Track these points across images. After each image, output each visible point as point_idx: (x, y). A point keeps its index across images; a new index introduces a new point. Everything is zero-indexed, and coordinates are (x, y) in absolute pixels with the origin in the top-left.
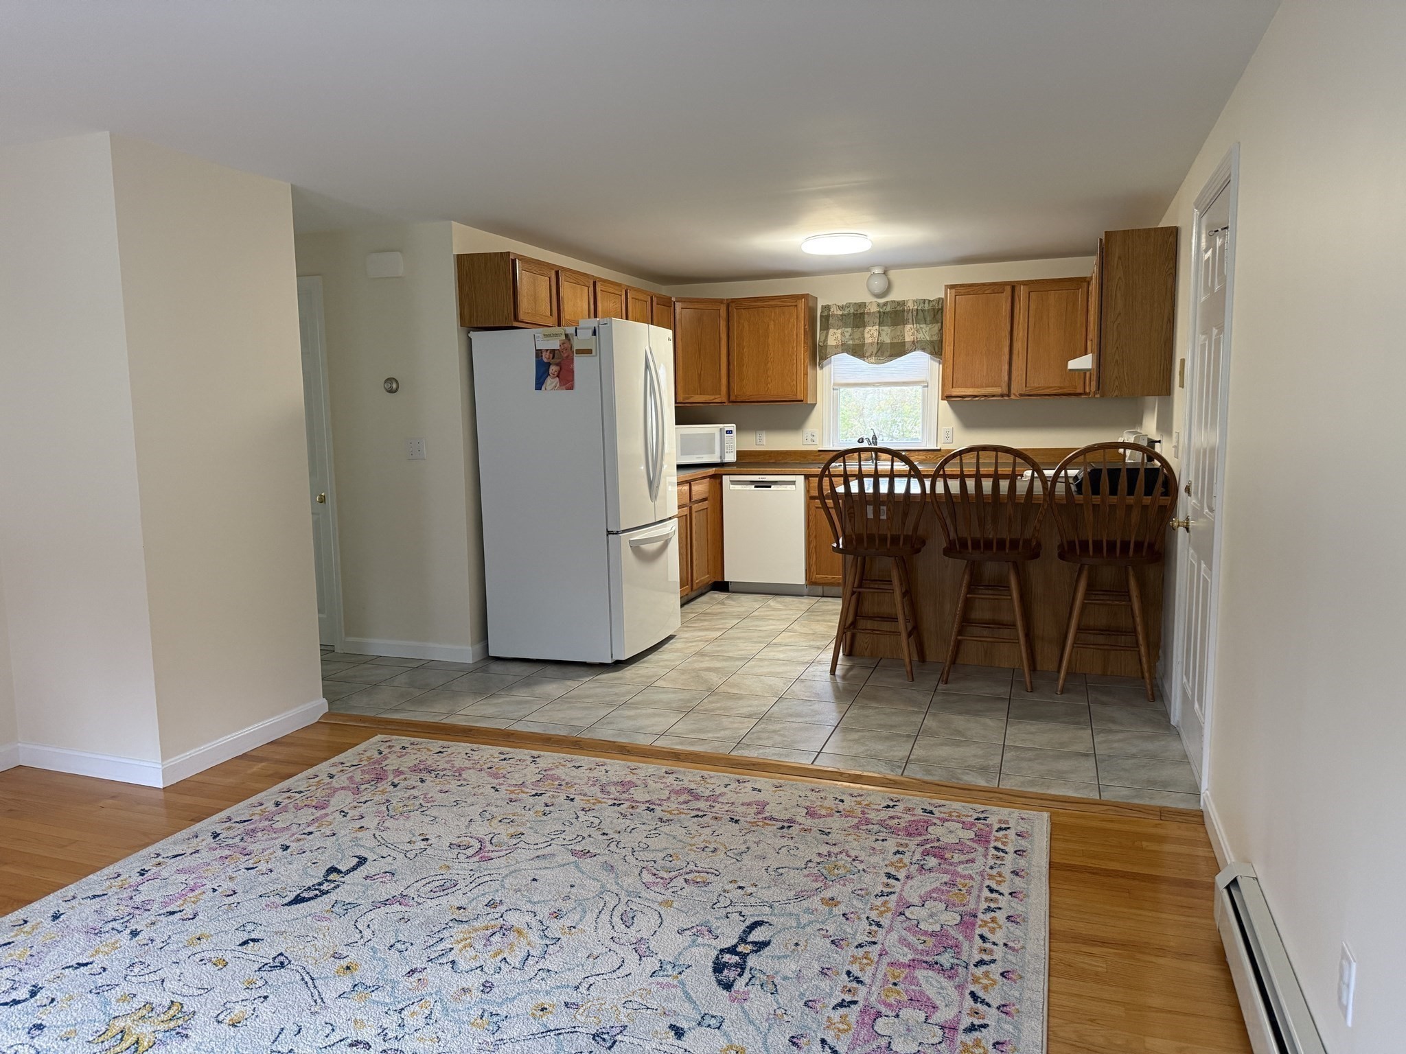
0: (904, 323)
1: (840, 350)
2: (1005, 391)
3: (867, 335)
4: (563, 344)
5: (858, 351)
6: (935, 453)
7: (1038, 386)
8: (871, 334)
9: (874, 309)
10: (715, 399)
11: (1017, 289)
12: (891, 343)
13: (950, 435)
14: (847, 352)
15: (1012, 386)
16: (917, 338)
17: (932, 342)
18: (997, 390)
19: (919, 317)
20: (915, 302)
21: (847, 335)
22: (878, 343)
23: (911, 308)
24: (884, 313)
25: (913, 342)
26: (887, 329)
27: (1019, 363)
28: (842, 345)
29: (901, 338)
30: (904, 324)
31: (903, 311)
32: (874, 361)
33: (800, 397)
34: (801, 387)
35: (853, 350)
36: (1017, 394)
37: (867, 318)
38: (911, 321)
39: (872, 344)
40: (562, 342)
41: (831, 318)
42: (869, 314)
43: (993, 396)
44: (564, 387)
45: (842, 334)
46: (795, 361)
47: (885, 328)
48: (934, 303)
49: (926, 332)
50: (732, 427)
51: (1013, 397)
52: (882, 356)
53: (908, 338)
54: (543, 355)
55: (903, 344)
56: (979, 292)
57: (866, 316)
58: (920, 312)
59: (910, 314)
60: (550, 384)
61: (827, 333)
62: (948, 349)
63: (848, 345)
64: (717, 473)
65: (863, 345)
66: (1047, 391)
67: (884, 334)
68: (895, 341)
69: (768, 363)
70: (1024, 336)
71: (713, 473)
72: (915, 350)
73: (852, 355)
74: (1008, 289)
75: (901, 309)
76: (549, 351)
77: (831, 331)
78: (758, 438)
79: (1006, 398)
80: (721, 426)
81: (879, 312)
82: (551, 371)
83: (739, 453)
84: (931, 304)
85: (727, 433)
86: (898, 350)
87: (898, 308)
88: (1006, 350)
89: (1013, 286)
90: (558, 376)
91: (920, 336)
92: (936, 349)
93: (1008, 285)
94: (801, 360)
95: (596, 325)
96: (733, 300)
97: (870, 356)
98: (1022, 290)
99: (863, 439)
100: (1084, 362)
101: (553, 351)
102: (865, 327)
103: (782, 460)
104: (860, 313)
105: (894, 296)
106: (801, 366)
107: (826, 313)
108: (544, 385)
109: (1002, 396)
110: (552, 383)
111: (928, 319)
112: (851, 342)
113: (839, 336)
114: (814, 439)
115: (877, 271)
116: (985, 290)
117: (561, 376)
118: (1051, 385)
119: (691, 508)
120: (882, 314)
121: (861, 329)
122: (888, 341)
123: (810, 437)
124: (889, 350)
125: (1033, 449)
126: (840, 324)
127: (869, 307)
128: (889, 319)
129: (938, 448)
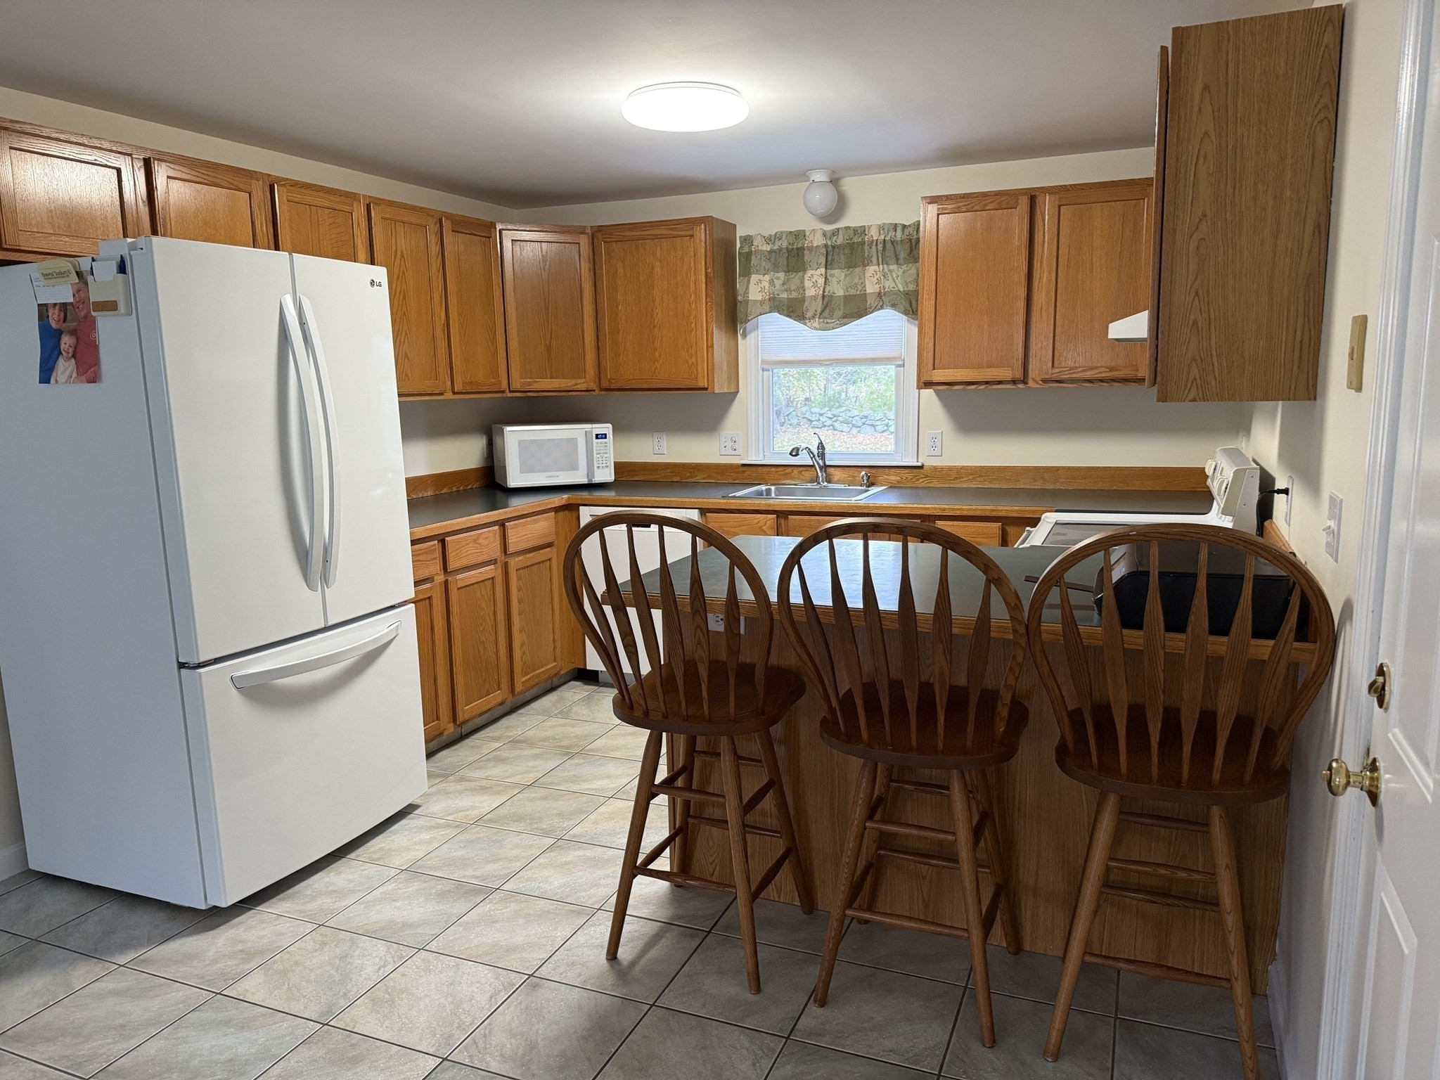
0: (865, 263)
1: (767, 309)
2: (1019, 374)
3: (808, 284)
4: (78, 291)
5: (795, 309)
6: (915, 471)
7: (1072, 365)
8: (813, 281)
9: (818, 241)
10: (576, 384)
11: (1039, 200)
12: (845, 296)
13: (938, 443)
14: (779, 312)
15: (1030, 367)
16: (884, 288)
17: (906, 294)
18: (1006, 374)
19: (888, 253)
20: (881, 228)
21: (778, 283)
22: (824, 296)
23: (875, 238)
24: (833, 247)
25: (879, 294)
26: (838, 274)
27: (1041, 327)
28: (770, 300)
29: (860, 288)
30: (864, 266)
31: (863, 243)
32: (818, 326)
33: (703, 382)
34: (703, 366)
35: (789, 307)
36: (1038, 379)
37: (807, 256)
38: (874, 259)
39: (815, 298)
40: (76, 288)
41: (753, 257)
42: (810, 249)
43: (1000, 382)
44: (84, 378)
45: (772, 282)
46: (693, 325)
47: (836, 272)
48: (911, 230)
49: (896, 278)
50: (606, 428)
51: (1031, 384)
52: (831, 317)
53: (871, 288)
54: (50, 314)
55: (864, 296)
56: (976, 208)
57: (806, 252)
58: (889, 245)
59: (874, 248)
60: (63, 373)
61: (749, 281)
62: (927, 305)
63: (781, 300)
64: (571, 502)
65: (803, 300)
66: (1088, 375)
67: (833, 281)
68: (852, 292)
69: (654, 328)
70: (1050, 281)
71: (563, 502)
72: (882, 308)
73: (788, 316)
74: (1024, 202)
75: (860, 240)
76: (57, 307)
77: (754, 278)
78: (656, 443)
79: (1021, 386)
80: (587, 426)
81: (826, 246)
82: (63, 346)
83: (619, 467)
84: (906, 232)
85: (597, 438)
86: (856, 308)
87: (857, 240)
88: (1021, 305)
89: (1033, 197)
90: (73, 356)
91: (889, 284)
92: (910, 305)
93: (1025, 194)
94: (702, 323)
95: (125, 252)
96: (600, 229)
97: (813, 317)
98: (1047, 207)
99: (798, 449)
100: (1135, 326)
101: (64, 306)
102: (805, 270)
103: (691, 477)
104: (797, 249)
105: (851, 219)
106: (702, 334)
107: (746, 249)
108: (54, 374)
109: (1014, 382)
110: (68, 368)
111: (902, 256)
112: (785, 295)
113: (767, 285)
114: (736, 446)
115: (819, 176)
116: (986, 205)
117: (78, 355)
118: (1094, 365)
119: (506, 565)
120: (830, 249)
121: (801, 274)
122: (840, 293)
123: (729, 444)
124: (842, 308)
125: (1069, 468)
126: (768, 265)
127: (811, 238)
128: (843, 257)
129: (919, 464)
